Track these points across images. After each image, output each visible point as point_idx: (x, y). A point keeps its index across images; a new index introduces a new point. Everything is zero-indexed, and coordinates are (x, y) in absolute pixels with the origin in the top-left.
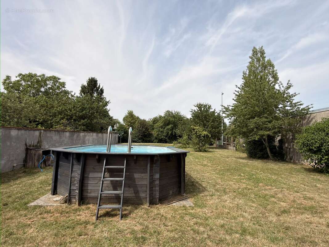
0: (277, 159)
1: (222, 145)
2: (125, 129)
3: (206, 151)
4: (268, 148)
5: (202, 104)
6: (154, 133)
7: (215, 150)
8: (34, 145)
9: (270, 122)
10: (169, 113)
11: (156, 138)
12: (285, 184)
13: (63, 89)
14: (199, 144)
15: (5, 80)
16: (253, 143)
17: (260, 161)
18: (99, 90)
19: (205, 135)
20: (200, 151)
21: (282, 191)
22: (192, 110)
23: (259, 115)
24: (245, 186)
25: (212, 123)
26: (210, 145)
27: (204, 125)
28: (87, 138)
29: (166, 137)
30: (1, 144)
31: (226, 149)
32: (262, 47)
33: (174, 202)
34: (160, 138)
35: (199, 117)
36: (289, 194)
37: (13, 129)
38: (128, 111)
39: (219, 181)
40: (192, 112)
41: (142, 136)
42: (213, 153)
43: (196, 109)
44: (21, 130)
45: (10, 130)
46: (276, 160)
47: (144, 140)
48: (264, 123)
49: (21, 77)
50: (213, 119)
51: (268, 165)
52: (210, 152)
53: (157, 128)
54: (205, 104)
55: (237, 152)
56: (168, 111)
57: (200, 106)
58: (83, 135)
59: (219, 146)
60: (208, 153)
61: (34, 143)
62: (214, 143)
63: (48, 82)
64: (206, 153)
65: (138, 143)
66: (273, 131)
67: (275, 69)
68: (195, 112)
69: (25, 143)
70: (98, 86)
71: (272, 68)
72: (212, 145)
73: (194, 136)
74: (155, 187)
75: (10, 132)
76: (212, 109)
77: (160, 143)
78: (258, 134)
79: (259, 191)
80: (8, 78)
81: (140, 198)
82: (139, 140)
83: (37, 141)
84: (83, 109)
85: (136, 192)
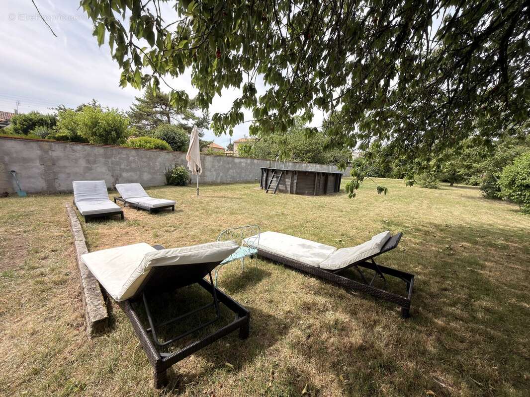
20: (426, 187)
74: (294, 186)
81: (287, 190)
85: (286, 188)
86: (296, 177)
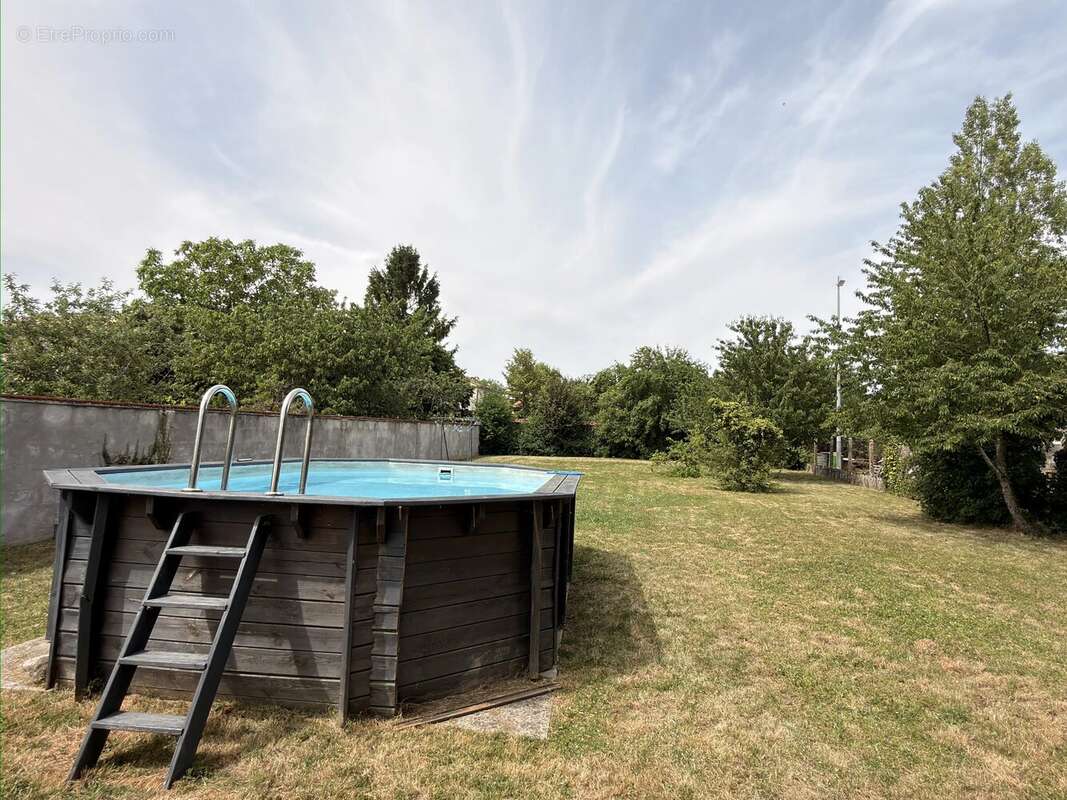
0: (1048, 530)
1: (839, 467)
2: (502, 409)
3: (761, 489)
4: (1006, 484)
5: (757, 320)
6: (598, 424)
7: (804, 486)
8: (140, 457)
9: (1010, 379)
10: (647, 356)
11: (604, 442)
12: (1039, 649)
13: (308, 284)
14: (737, 465)
15: (146, 263)
16: (948, 462)
17: (970, 533)
18: (425, 285)
19: (759, 430)
20: (743, 488)
21: (1014, 686)
22: (722, 342)
23: (965, 352)
24: (844, 649)
25: (794, 390)
26: (793, 468)
27: (766, 396)
28: (353, 436)
29: (637, 437)
30: (3, 452)
31: (847, 481)
32: (1008, 97)
33: (472, 709)
34: (617, 441)
35: (745, 366)
36: (1044, 707)
37: (51, 402)
38: (516, 351)
39: (741, 618)
40: (723, 349)
41: (556, 431)
42: (792, 496)
43: (735, 338)
44: (85, 407)
45: (41, 407)
46: (1040, 534)
47: (561, 447)
48: (985, 383)
49: (188, 252)
50: (799, 374)
51: (1001, 553)
52: (782, 491)
53: (605, 407)
54: (768, 320)
55: (888, 497)
56: (646, 351)
57: (750, 328)
58: (335, 429)
59: (823, 473)
60: (769, 495)
61: (140, 451)
62: (809, 460)
63: (267, 266)
64: (763, 494)
65: (541, 455)
66: (1019, 417)
67: (1057, 179)
68: (734, 350)
69: (101, 450)
70: (420, 274)
71: (1043, 176)
72: (801, 466)
73: (720, 435)
74: (383, 641)
75: (40, 414)
76: (796, 338)
77: (617, 456)
78: (957, 426)
79: (902, 676)
80: (153, 255)
81: (320, 684)
82: (547, 446)
83: (152, 443)
84: (348, 344)
85: (303, 660)
86: (392, 561)
